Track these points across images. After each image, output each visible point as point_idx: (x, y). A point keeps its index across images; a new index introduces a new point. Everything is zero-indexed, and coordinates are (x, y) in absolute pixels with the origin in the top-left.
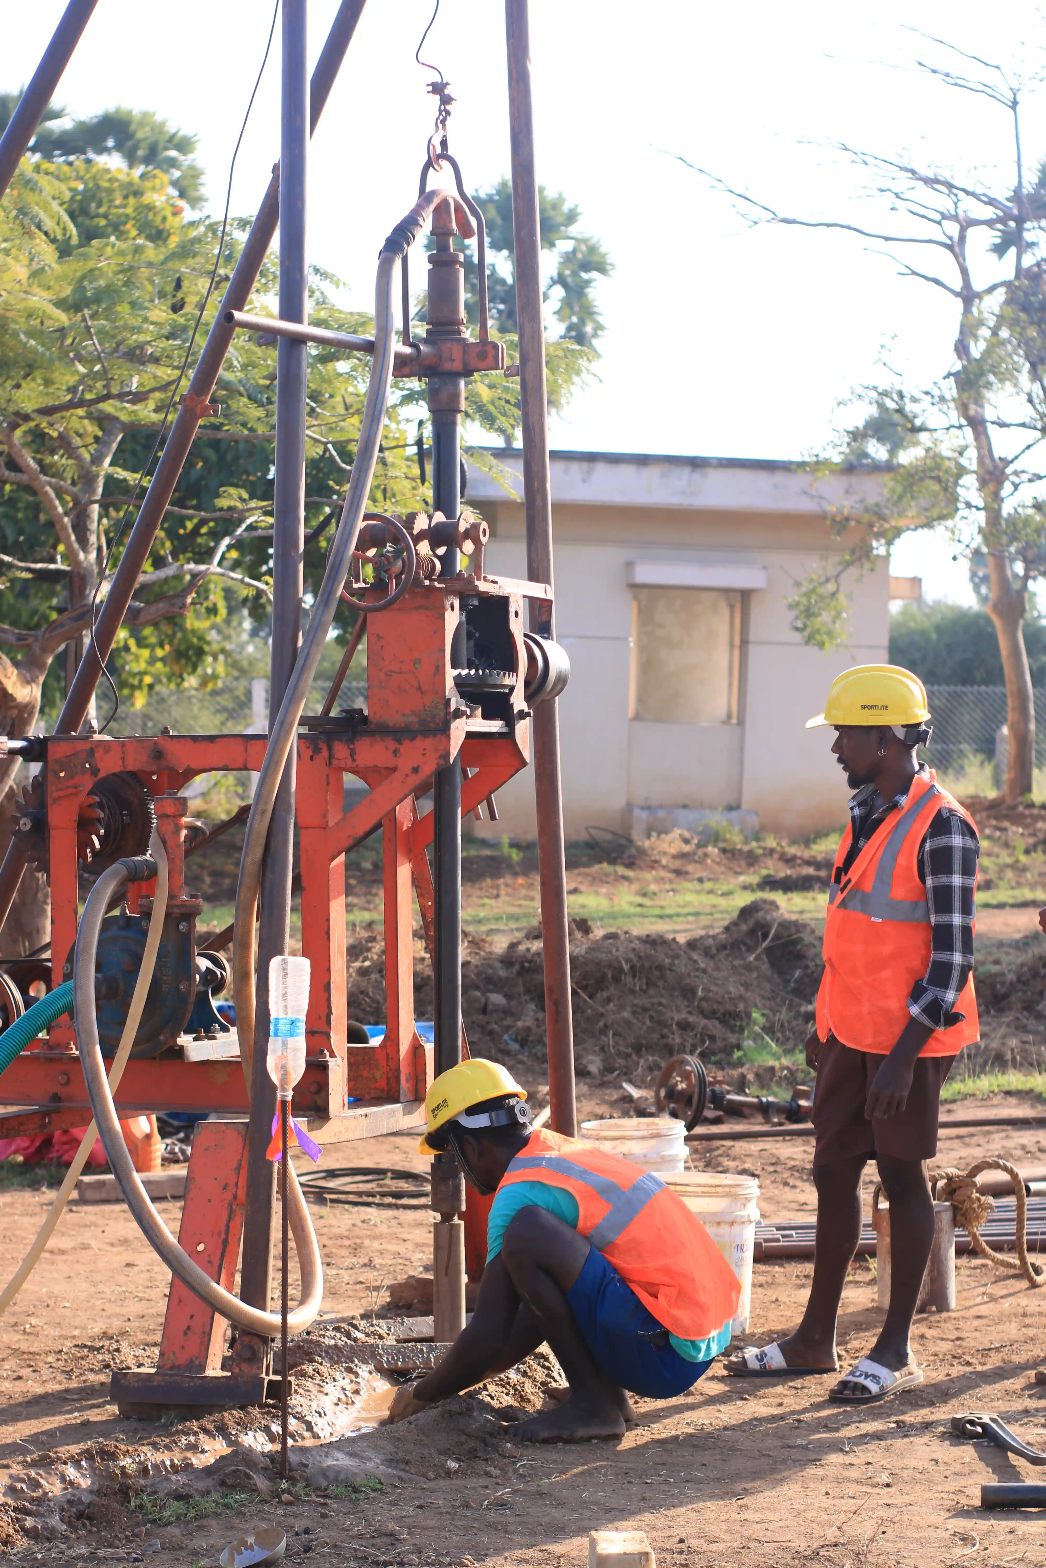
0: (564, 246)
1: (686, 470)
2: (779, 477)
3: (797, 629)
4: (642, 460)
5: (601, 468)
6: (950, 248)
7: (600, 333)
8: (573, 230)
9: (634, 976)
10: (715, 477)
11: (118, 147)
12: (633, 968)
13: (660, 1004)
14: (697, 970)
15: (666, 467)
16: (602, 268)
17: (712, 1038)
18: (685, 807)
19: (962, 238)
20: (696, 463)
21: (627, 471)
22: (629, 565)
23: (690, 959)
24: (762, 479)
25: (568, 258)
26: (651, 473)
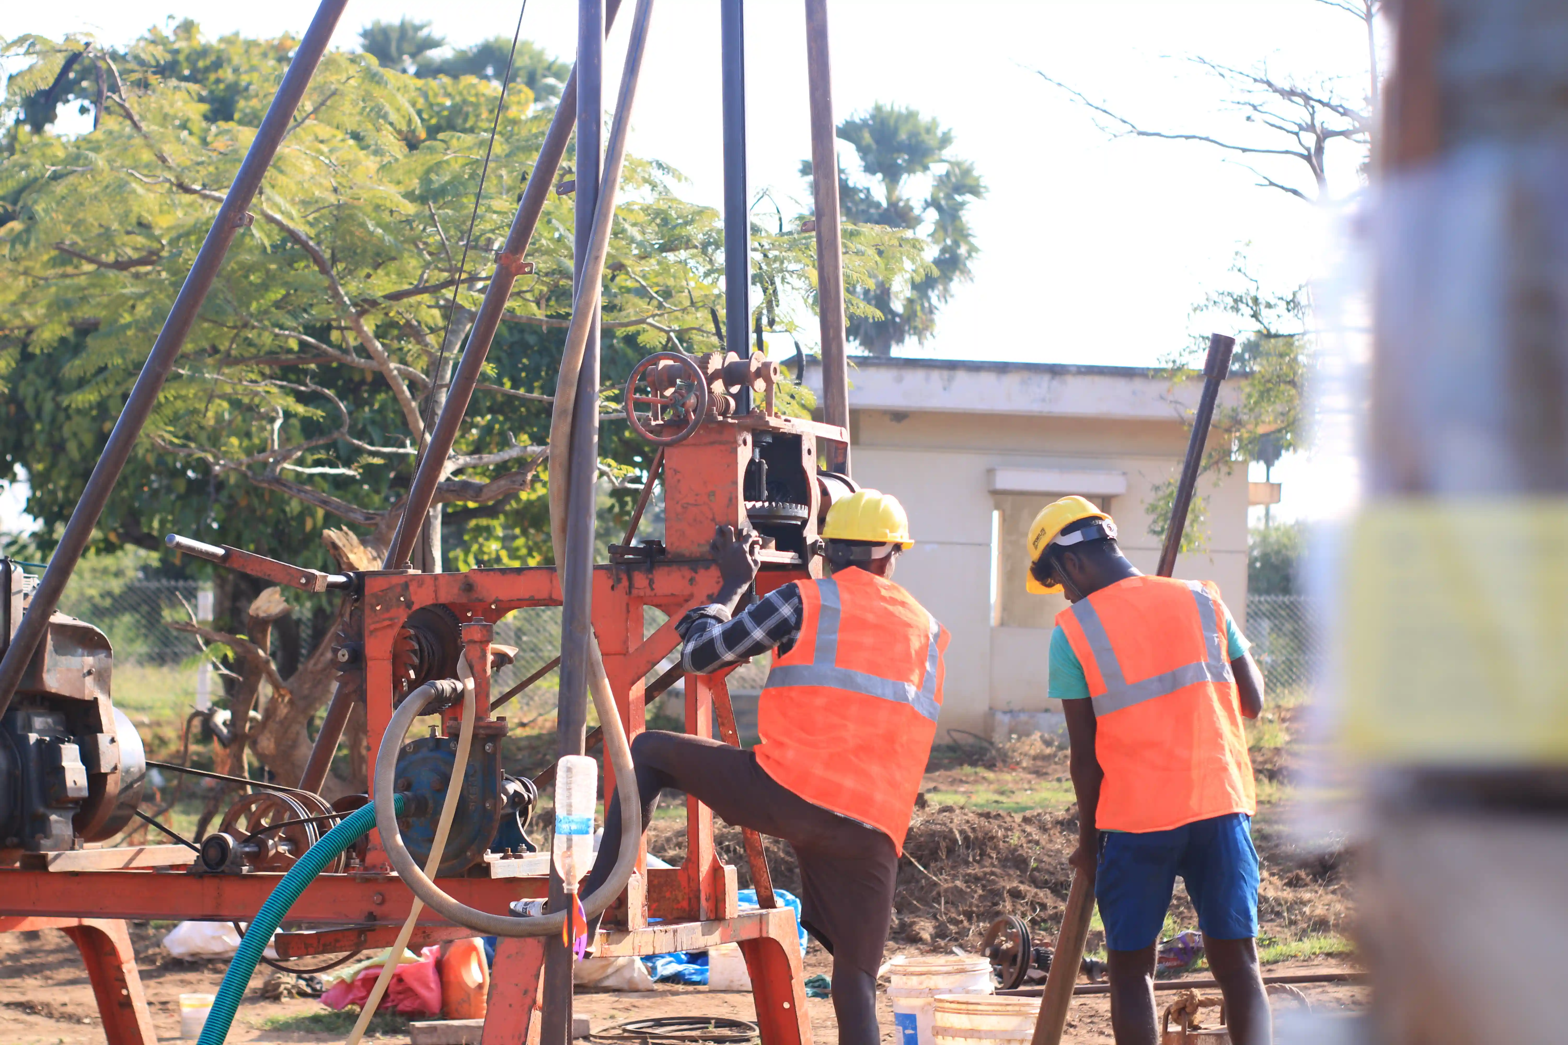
0: (938, 169)
1: (1046, 378)
2: (1138, 384)
3: (1155, 532)
4: (1002, 368)
5: (961, 376)
6: (1308, 158)
7: (974, 254)
8: (947, 153)
9: (968, 848)
10: (1074, 385)
11: (497, 75)
12: (966, 838)
13: (992, 873)
14: (1030, 842)
15: (1026, 375)
16: (975, 191)
17: (1043, 907)
18: (1047, 711)
19: (1320, 149)
20: (1056, 371)
21: (987, 379)
22: (990, 472)
23: (1024, 831)
24: (1121, 386)
25: (943, 181)
26: (1011, 381)
